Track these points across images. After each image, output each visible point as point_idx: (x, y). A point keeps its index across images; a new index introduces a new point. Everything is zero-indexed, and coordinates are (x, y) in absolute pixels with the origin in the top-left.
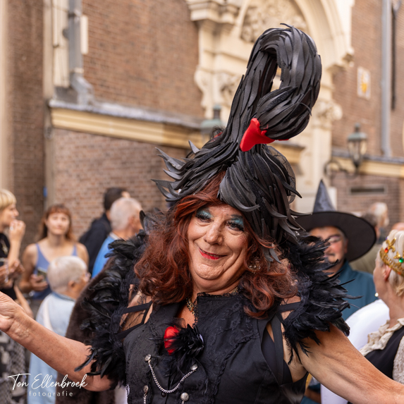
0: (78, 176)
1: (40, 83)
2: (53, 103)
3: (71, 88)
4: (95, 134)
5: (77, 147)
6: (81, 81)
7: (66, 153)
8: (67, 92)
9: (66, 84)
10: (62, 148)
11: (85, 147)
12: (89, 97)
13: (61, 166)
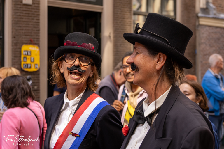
0: (210, 45)
1: (194, 6)
2: (200, 15)
3: (207, 8)
4: (217, 27)
5: (209, 33)
6: (211, 5)
7: (205, 35)
8: (205, 10)
9: (205, 7)
10: (203, 34)
11: (213, 33)
12: (215, 12)
13: (203, 41)
